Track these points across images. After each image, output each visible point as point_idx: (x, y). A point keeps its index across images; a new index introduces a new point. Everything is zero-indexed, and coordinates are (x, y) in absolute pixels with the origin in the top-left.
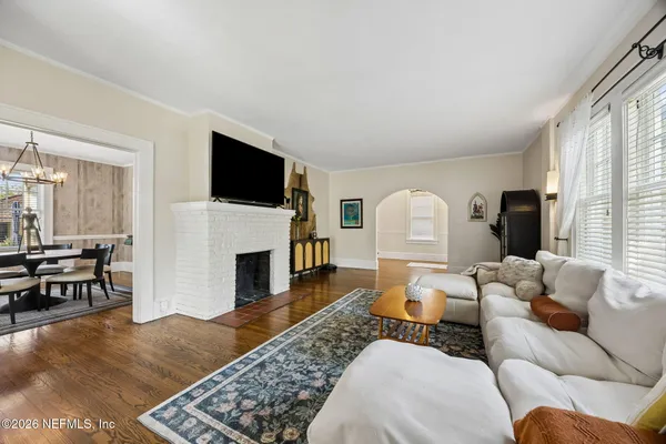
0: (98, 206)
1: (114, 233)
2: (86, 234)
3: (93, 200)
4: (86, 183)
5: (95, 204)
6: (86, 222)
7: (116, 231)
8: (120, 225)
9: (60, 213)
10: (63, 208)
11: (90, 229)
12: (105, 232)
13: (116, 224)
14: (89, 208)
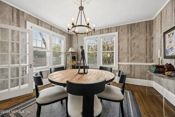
0: (138, 47)
1: (147, 62)
2: (131, 62)
3: (135, 44)
4: (131, 35)
5: (136, 46)
6: (132, 56)
7: (148, 60)
8: (151, 57)
9: (121, 52)
10: (122, 49)
11: (134, 59)
12: (141, 61)
13: (148, 57)
14: (133, 48)
